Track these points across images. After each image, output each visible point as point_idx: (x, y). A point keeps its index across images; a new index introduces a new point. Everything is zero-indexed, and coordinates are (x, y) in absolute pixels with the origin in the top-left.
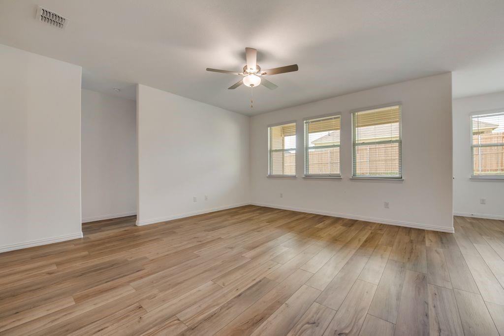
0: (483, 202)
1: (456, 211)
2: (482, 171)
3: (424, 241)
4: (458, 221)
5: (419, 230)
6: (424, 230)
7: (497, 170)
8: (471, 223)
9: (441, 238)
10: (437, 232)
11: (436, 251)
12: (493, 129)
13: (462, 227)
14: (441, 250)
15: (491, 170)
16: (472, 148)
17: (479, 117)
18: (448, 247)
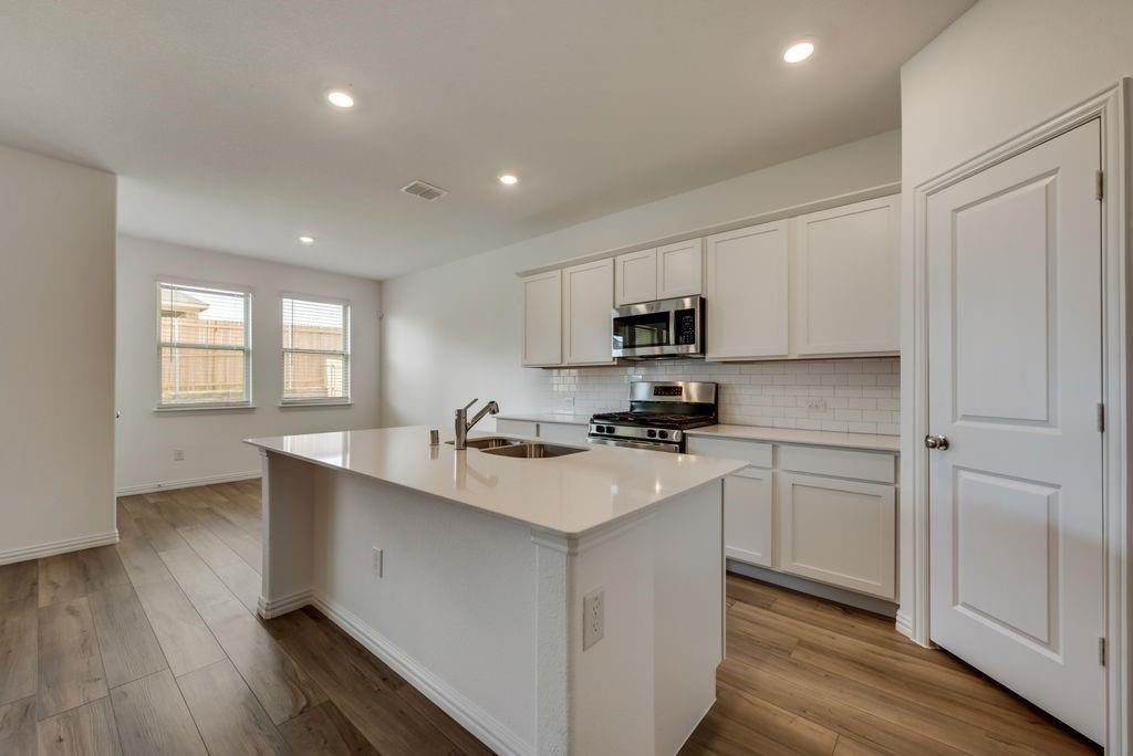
0: (179, 456)
1: (123, 487)
2: (180, 389)
3: (33, 594)
4: (129, 507)
5: (18, 565)
6: (35, 561)
7: (204, 388)
8: (156, 505)
9: (85, 567)
10: (75, 553)
11: (68, 609)
12: (201, 310)
13: (136, 520)
14: (82, 602)
15: (196, 388)
16: (160, 346)
17: (173, 288)
18: (102, 584)
